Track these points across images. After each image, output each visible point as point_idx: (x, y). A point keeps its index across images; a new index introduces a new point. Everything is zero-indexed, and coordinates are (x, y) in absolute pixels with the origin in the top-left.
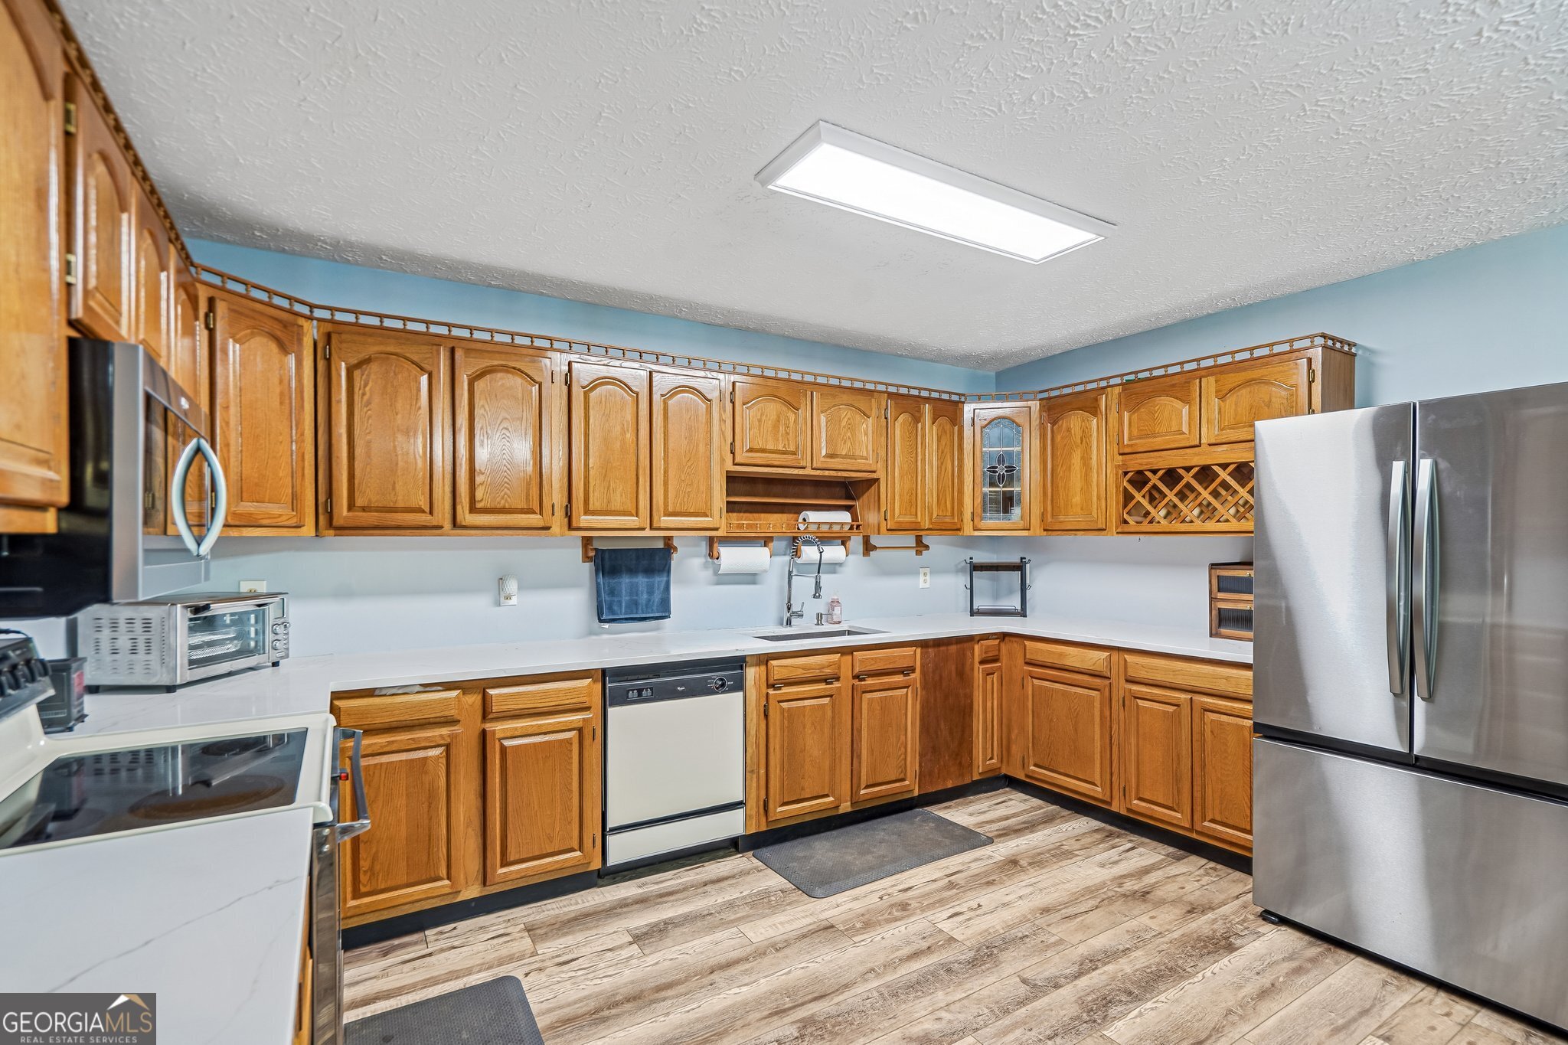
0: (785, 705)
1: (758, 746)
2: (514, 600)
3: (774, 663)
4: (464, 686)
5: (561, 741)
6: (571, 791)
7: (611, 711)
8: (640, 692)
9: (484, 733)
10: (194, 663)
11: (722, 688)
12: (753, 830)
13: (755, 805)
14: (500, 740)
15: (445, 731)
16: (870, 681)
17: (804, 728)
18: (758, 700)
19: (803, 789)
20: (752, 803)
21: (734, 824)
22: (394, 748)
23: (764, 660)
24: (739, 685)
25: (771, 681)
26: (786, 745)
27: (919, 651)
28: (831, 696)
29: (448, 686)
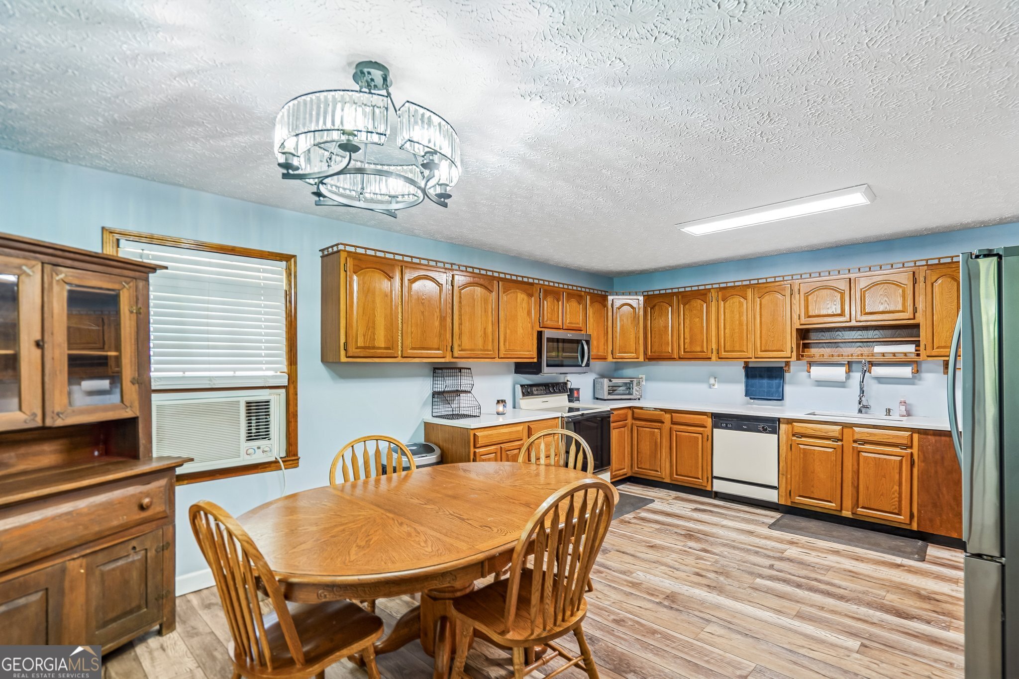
0: (802, 446)
1: (786, 463)
2: (716, 386)
3: (795, 424)
4: (666, 411)
5: (695, 437)
6: (698, 456)
7: (714, 430)
8: (727, 425)
9: (671, 428)
10: (609, 394)
11: (764, 430)
12: (782, 502)
13: (784, 491)
14: (676, 431)
15: (660, 424)
16: (867, 447)
17: (814, 461)
18: (787, 441)
19: (812, 492)
20: (782, 489)
21: (772, 496)
22: (646, 426)
23: (790, 421)
24: (775, 431)
25: (794, 433)
26: (801, 467)
27: (916, 436)
28: (835, 449)
29: (662, 410)
